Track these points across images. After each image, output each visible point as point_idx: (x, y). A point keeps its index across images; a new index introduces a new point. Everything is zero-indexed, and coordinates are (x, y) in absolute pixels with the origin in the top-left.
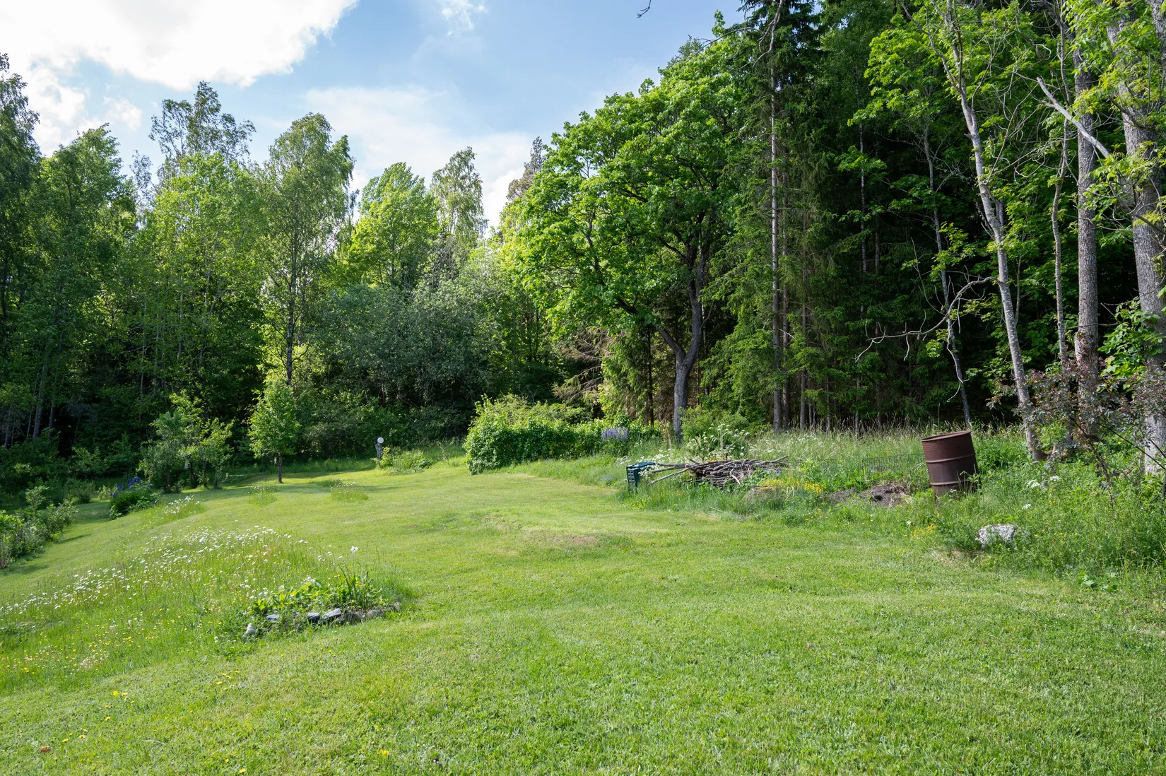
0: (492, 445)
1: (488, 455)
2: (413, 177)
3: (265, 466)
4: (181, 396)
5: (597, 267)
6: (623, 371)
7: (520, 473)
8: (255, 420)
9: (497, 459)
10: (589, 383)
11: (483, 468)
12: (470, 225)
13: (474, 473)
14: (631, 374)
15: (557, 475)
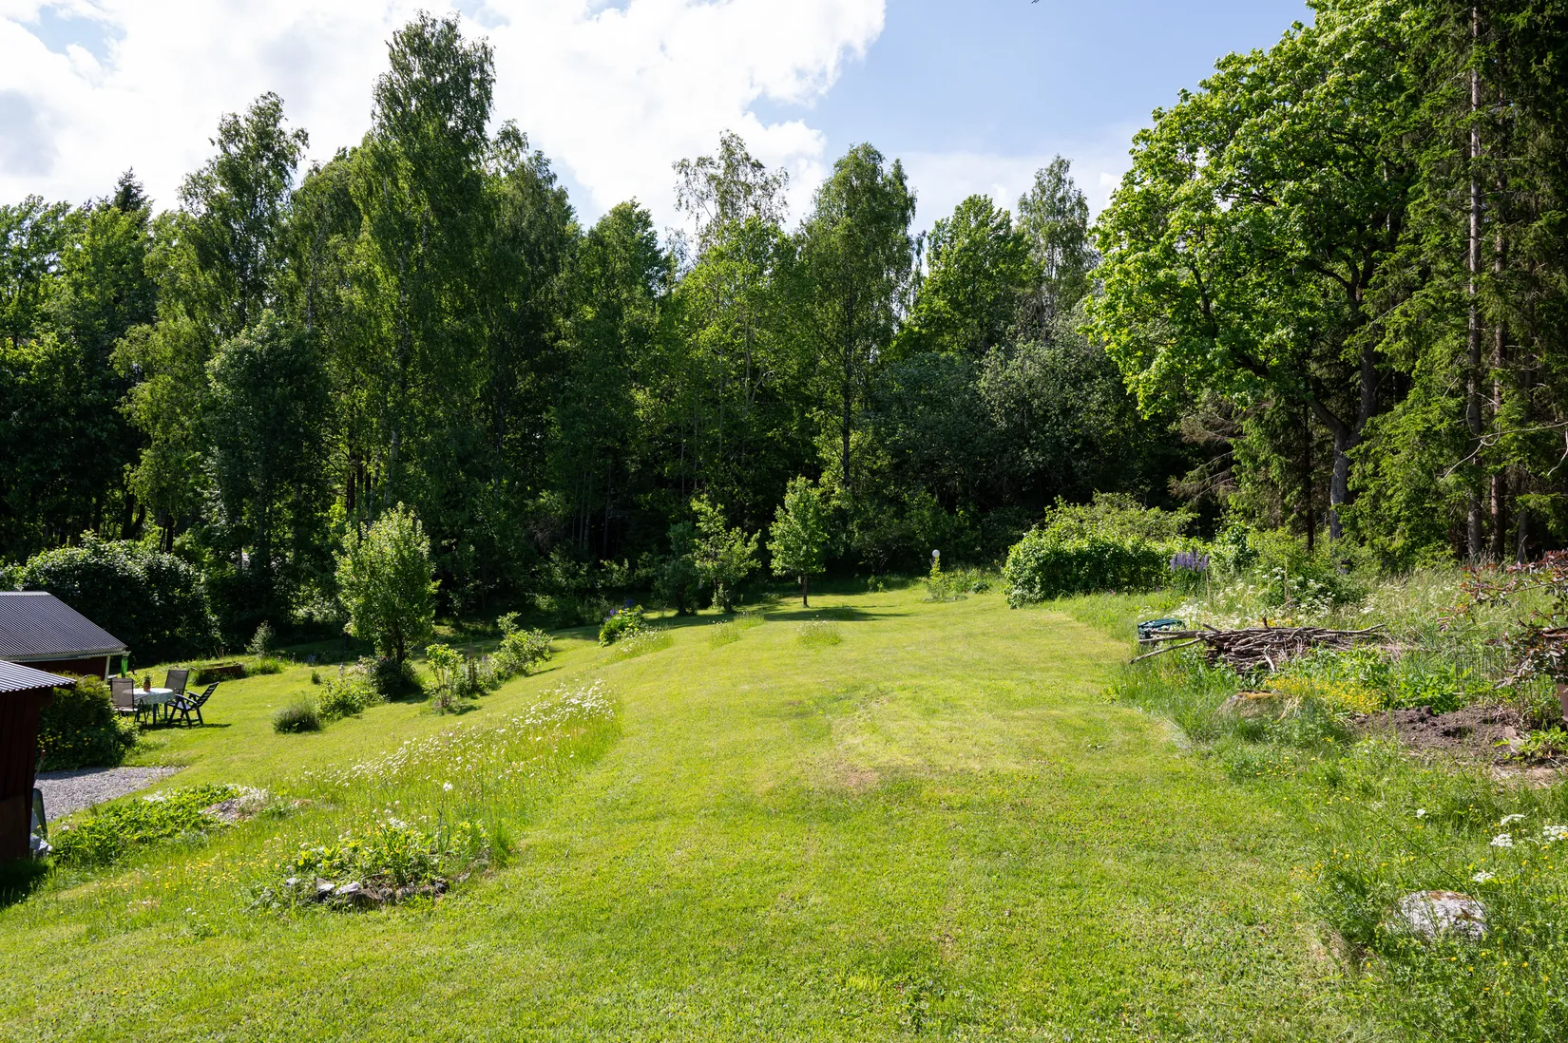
0: (1035, 570)
1: (1029, 583)
2: (996, 210)
3: (787, 585)
4: (702, 501)
5: (1206, 311)
6: (1262, 458)
7: (1061, 612)
8: (777, 529)
9: (1041, 589)
10: (1221, 474)
11: (1023, 601)
12: (1079, 262)
13: (1014, 607)
14: (1275, 463)
15: (1092, 620)
